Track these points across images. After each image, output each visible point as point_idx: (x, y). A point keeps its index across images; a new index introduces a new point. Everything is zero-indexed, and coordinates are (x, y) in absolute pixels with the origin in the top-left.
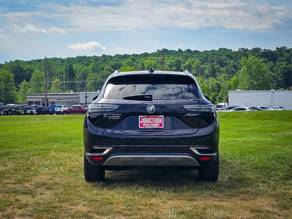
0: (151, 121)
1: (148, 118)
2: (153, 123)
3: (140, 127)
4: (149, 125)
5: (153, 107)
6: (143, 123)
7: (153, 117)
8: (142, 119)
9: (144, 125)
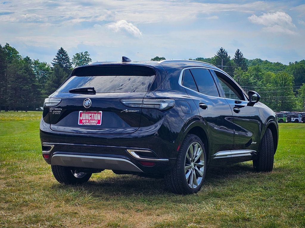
0: (90, 117)
1: (87, 113)
2: (92, 119)
3: (79, 124)
4: (88, 121)
5: (90, 101)
6: (83, 119)
7: (93, 113)
8: (82, 114)
9: (83, 121)
